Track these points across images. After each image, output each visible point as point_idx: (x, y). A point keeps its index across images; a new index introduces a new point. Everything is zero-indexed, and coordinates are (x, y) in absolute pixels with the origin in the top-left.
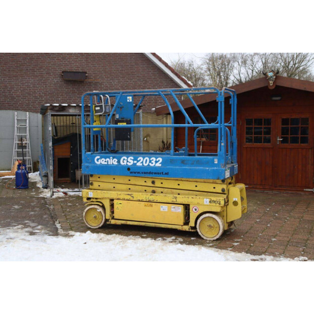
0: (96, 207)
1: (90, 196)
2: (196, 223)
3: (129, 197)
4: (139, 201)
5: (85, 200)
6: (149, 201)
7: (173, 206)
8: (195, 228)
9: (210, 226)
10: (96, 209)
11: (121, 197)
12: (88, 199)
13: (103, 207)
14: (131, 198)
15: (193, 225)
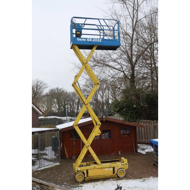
0: (81, 173)
1: (79, 170)
2: (117, 173)
3: (94, 168)
4: (98, 168)
5: (76, 172)
6: (102, 168)
7: (110, 168)
8: (117, 174)
9: (121, 173)
10: (81, 174)
11: (91, 168)
12: (78, 171)
13: (84, 173)
14: (95, 168)
15: (116, 173)
